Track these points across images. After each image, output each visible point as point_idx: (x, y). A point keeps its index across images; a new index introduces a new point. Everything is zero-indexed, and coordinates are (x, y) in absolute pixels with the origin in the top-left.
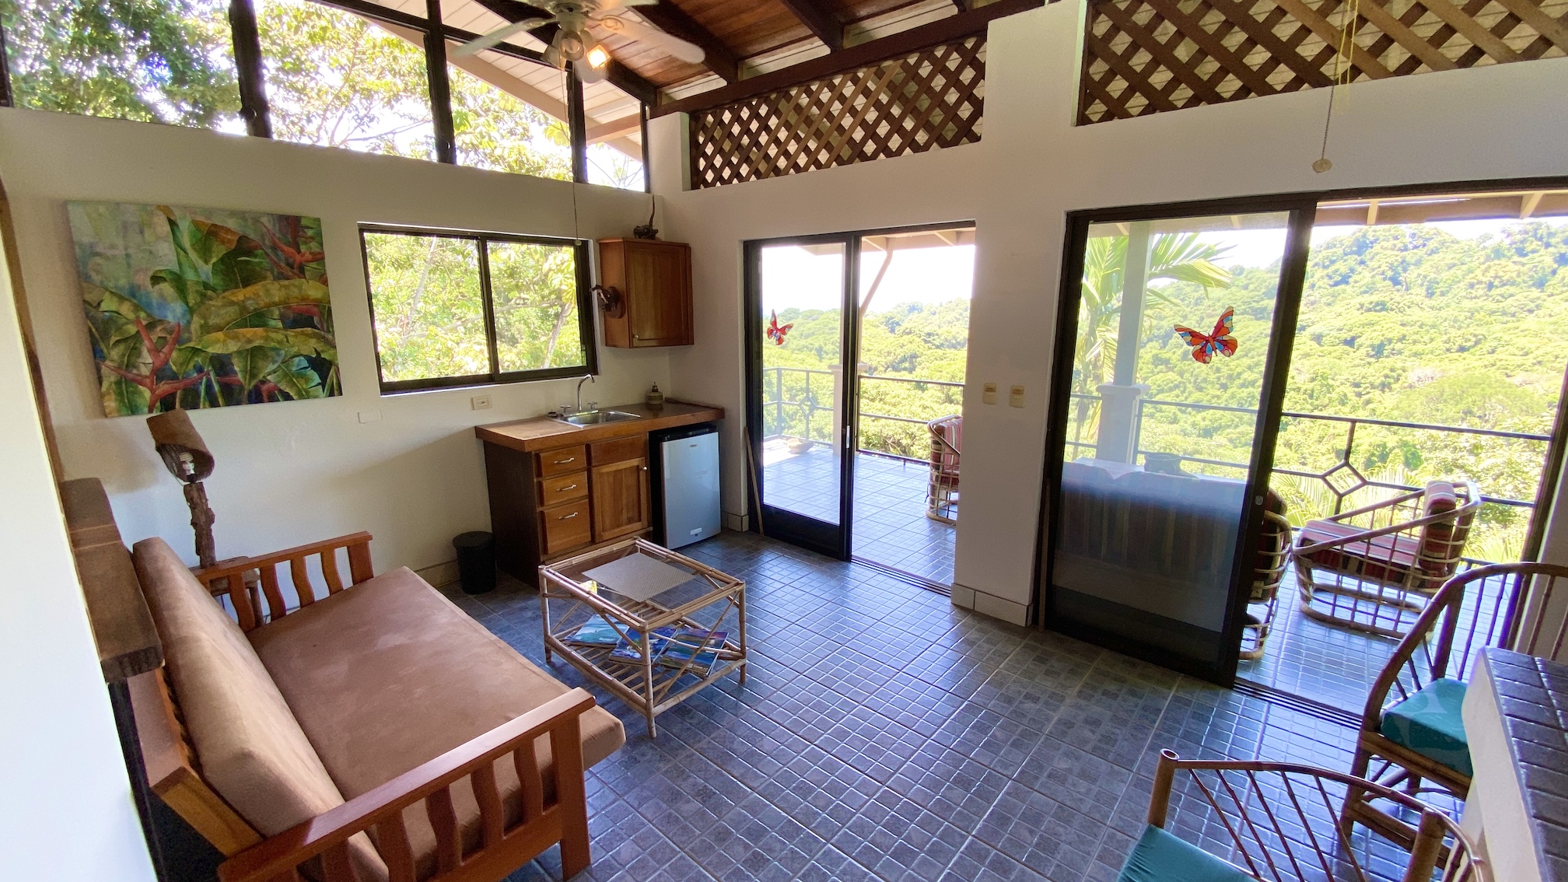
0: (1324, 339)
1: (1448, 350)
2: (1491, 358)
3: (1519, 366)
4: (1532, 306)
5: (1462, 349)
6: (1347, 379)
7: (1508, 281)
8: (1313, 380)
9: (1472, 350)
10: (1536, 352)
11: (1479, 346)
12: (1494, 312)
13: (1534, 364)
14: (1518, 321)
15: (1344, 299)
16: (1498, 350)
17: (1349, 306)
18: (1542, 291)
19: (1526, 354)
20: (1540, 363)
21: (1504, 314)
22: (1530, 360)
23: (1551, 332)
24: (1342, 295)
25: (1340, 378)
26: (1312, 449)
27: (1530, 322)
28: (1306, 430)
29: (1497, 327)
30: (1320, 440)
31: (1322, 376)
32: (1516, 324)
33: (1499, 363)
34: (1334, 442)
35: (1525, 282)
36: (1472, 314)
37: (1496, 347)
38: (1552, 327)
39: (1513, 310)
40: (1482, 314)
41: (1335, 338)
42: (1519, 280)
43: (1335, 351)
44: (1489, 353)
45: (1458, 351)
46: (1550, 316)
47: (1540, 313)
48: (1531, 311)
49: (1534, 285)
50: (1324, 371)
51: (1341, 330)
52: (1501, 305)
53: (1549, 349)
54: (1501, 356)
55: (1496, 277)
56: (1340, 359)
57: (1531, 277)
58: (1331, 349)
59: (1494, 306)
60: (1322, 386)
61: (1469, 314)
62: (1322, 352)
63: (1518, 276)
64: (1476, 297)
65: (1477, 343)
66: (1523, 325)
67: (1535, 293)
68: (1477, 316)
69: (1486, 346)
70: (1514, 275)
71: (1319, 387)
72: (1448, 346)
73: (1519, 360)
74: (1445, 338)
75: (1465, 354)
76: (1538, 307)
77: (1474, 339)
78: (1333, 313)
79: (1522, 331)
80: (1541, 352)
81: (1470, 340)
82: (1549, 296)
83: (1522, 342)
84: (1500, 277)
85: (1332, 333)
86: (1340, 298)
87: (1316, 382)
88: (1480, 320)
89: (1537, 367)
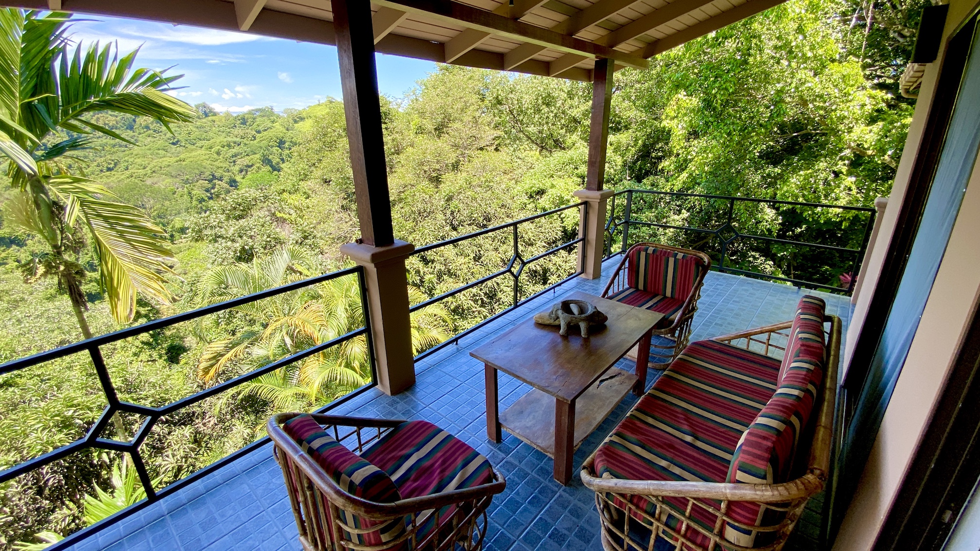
1: (101, 171)
2: (128, 173)
3: (145, 175)
5: (109, 169)
9: (115, 169)
10: (150, 166)
11: (118, 166)
12: (115, 146)
13: (152, 173)
16: (130, 167)
19: (144, 168)
22: (148, 170)
32: (131, 152)
33: (134, 175)
45: (107, 171)
46: (145, 145)
47: (140, 144)
49: (127, 128)
54: (133, 171)
63: (117, 123)
65: (116, 164)
69: (123, 165)
72: (100, 168)
73: (142, 172)
74: (95, 164)
75: (113, 172)
79: (136, 155)
80: (152, 165)
83: (138, 161)
89: (154, 174)
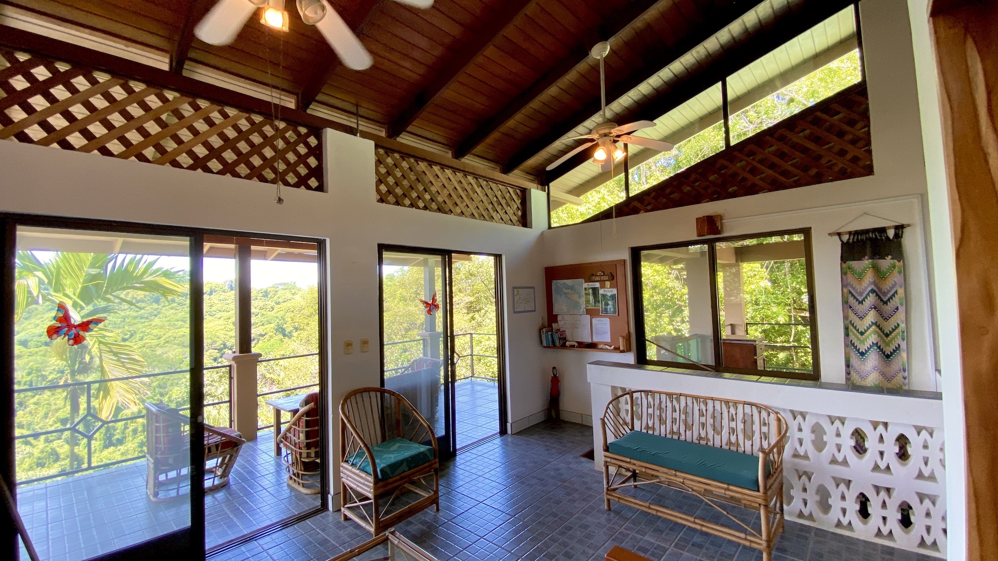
0: (29, 343)
2: (141, 343)
3: (158, 345)
4: (155, 312)
6: (54, 370)
7: (140, 300)
8: (29, 374)
9: (130, 340)
10: (165, 337)
11: (133, 337)
13: (165, 343)
14: (151, 321)
15: (37, 314)
17: (44, 319)
18: (159, 305)
19: (159, 338)
20: (167, 342)
21: (142, 318)
22: (162, 341)
23: (168, 326)
24: (35, 312)
25: (49, 369)
26: (41, 424)
27: (156, 321)
28: (33, 411)
29: (140, 326)
30: (46, 416)
31: (36, 370)
33: (147, 345)
34: (58, 414)
35: (148, 300)
36: (125, 319)
37: (143, 337)
38: (168, 323)
39: (146, 315)
40: (130, 319)
41: (38, 342)
42: (146, 299)
43: (40, 351)
44: (140, 340)
46: (166, 317)
47: (161, 316)
48: (156, 316)
50: (37, 365)
51: (41, 336)
52: (140, 313)
53: (170, 334)
54: (147, 341)
55: (133, 298)
56: (44, 356)
57: (151, 298)
58: (37, 350)
59: (135, 314)
60: (38, 377)
61: (122, 319)
62: (30, 352)
64: (124, 310)
65: (131, 335)
66: (154, 324)
67: (155, 306)
68: (127, 320)
69: (138, 336)
70: (143, 296)
71: (35, 378)
73: (155, 342)
76: (159, 313)
77: (129, 333)
78: (32, 325)
79: (154, 326)
80: (166, 336)
81: (127, 334)
82: (163, 307)
83: (155, 332)
84: (136, 298)
85: (35, 339)
86: (34, 314)
87: (32, 375)
88: (129, 322)
89: (166, 345)
